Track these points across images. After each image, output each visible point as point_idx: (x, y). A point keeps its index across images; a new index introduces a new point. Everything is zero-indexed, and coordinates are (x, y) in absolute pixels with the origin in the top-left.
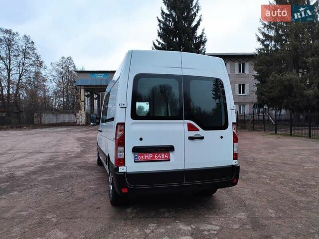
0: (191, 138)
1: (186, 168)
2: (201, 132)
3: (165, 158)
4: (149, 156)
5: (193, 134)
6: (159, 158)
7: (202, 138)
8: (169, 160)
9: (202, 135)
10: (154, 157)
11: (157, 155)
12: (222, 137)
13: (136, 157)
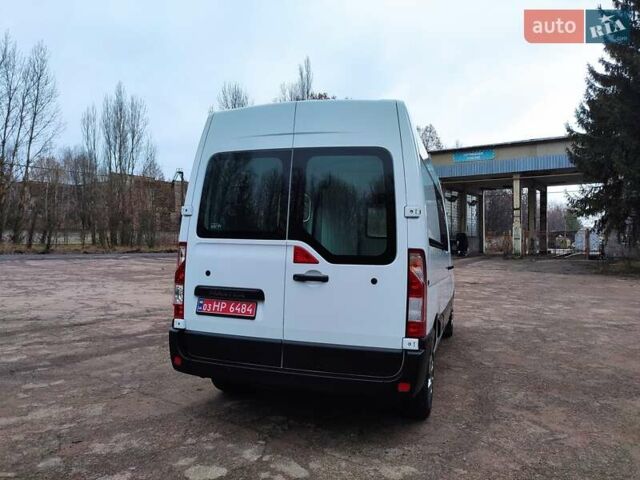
0: (299, 278)
1: (286, 338)
2: (323, 266)
3: (247, 312)
4: (220, 306)
5: (303, 269)
6: (236, 312)
7: (325, 279)
8: (253, 318)
9: (324, 273)
10: (227, 309)
11: (234, 306)
12: (374, 281)
13: (201, 305)
